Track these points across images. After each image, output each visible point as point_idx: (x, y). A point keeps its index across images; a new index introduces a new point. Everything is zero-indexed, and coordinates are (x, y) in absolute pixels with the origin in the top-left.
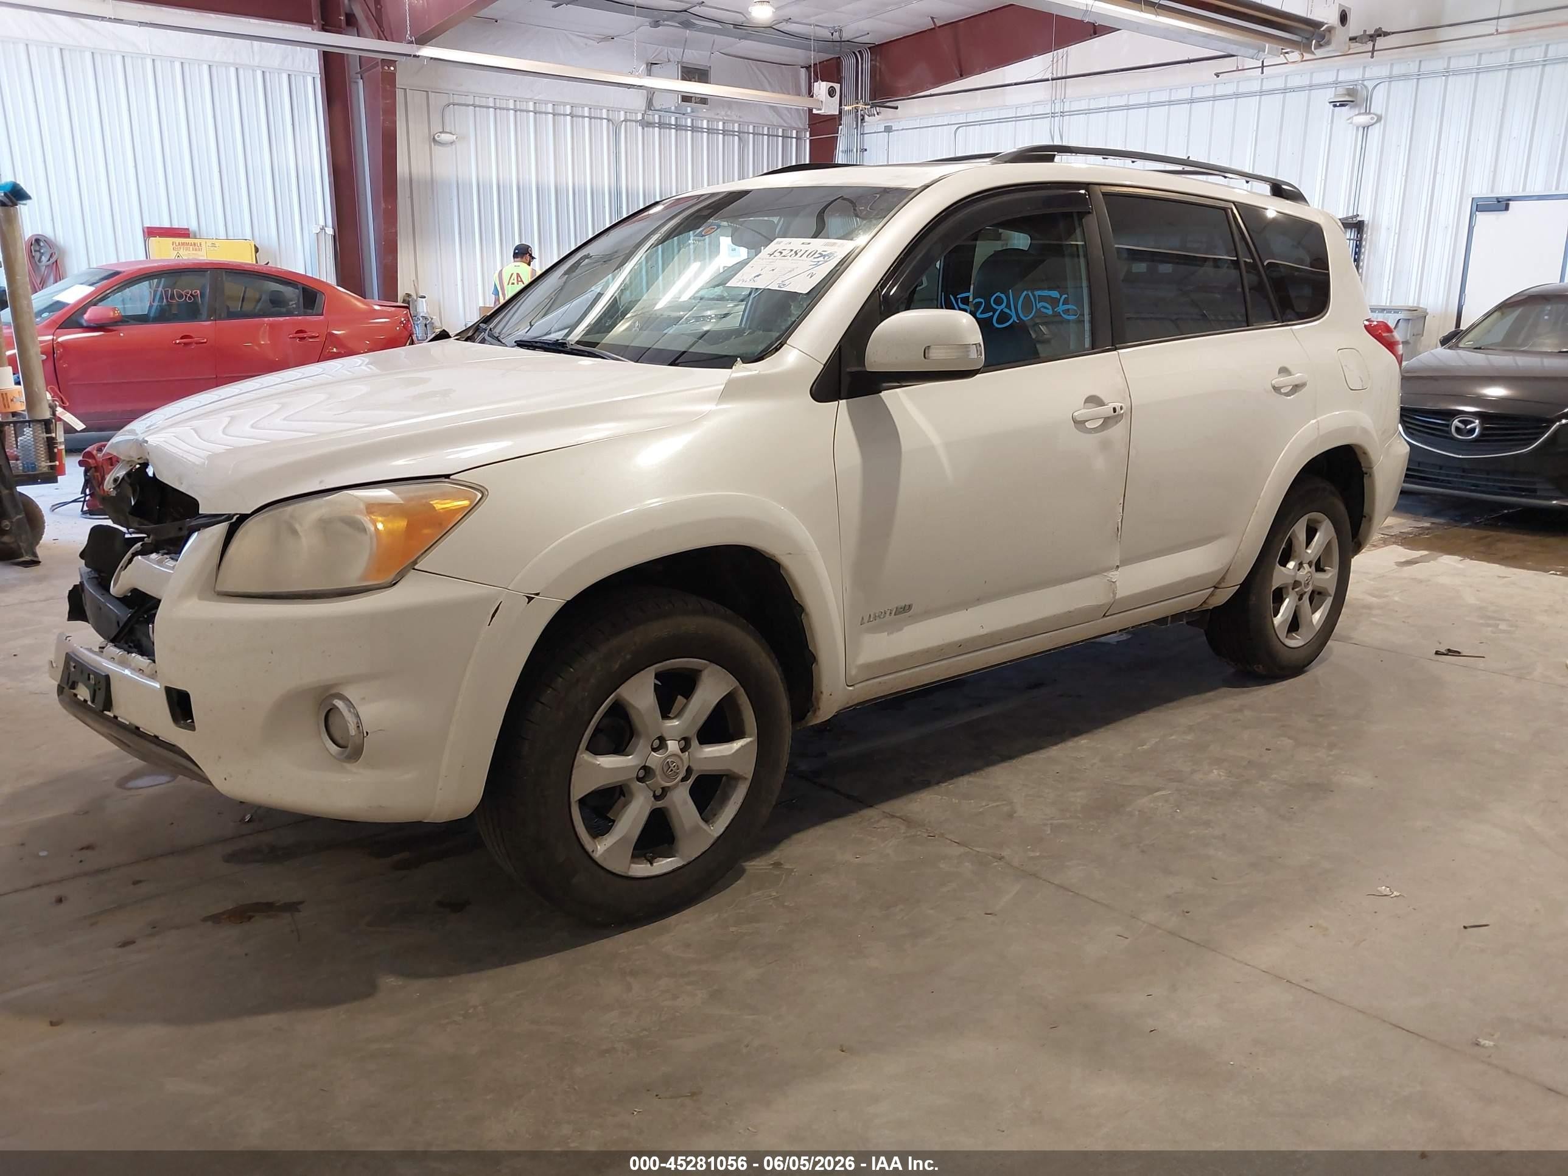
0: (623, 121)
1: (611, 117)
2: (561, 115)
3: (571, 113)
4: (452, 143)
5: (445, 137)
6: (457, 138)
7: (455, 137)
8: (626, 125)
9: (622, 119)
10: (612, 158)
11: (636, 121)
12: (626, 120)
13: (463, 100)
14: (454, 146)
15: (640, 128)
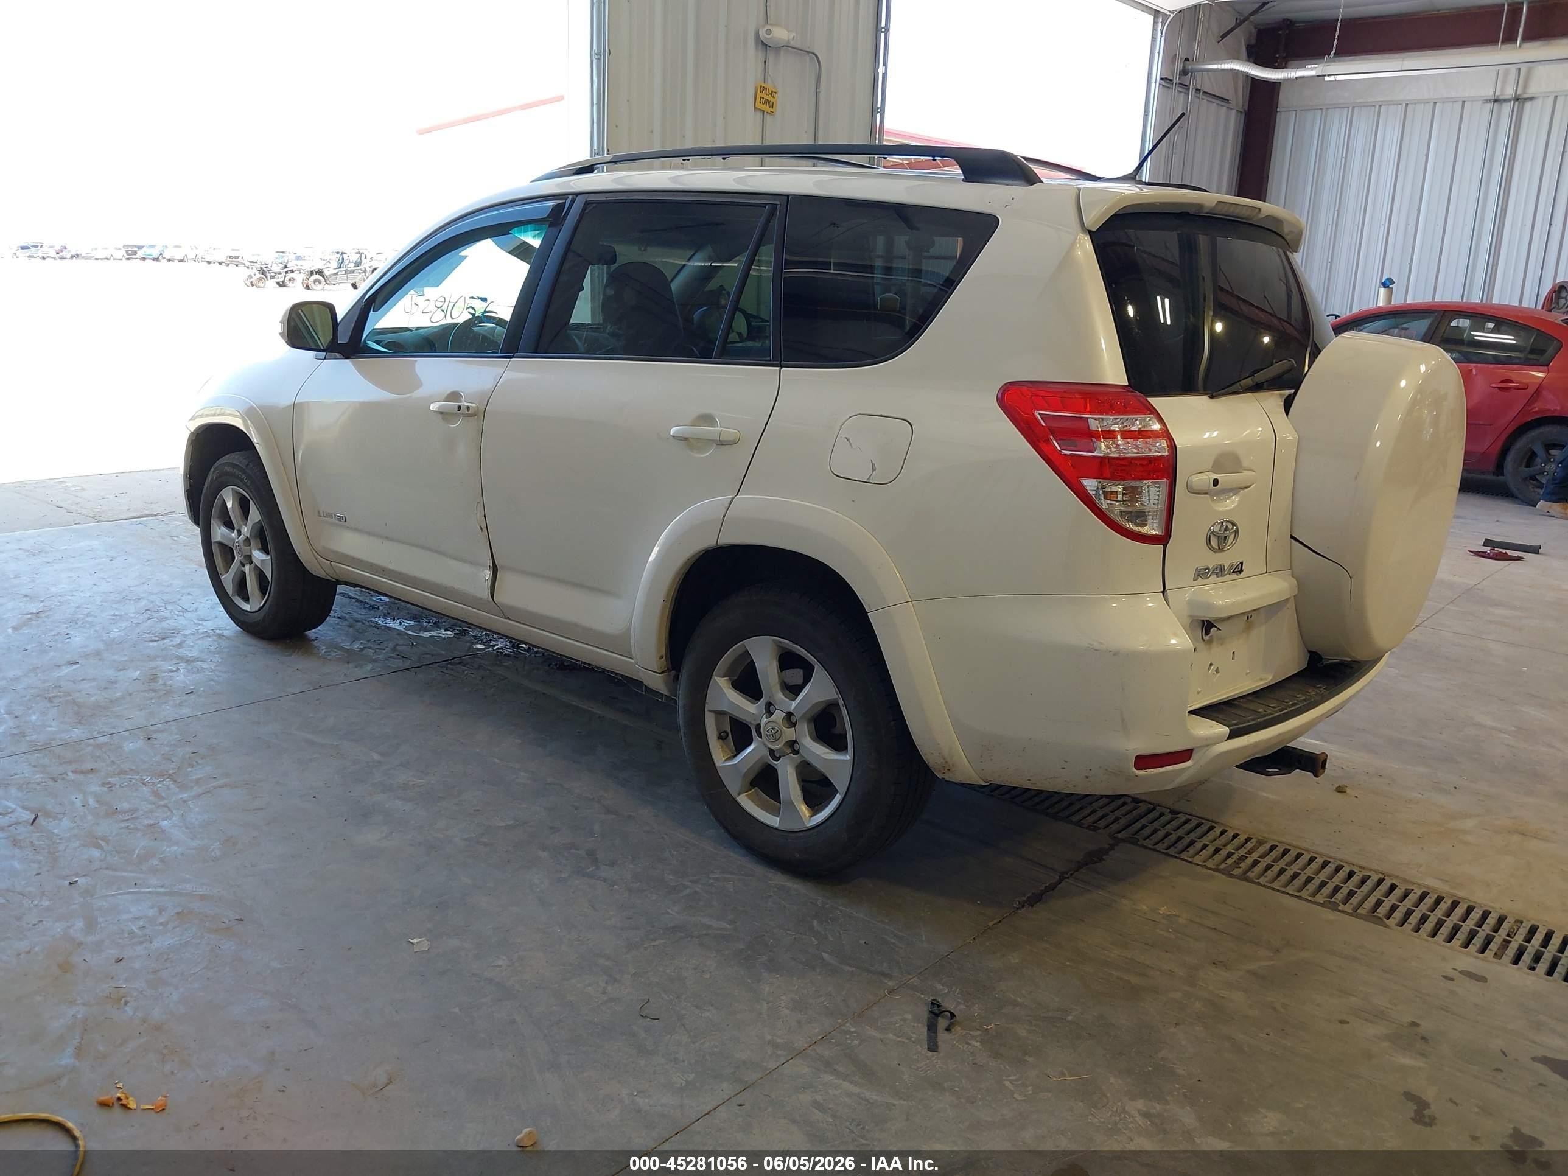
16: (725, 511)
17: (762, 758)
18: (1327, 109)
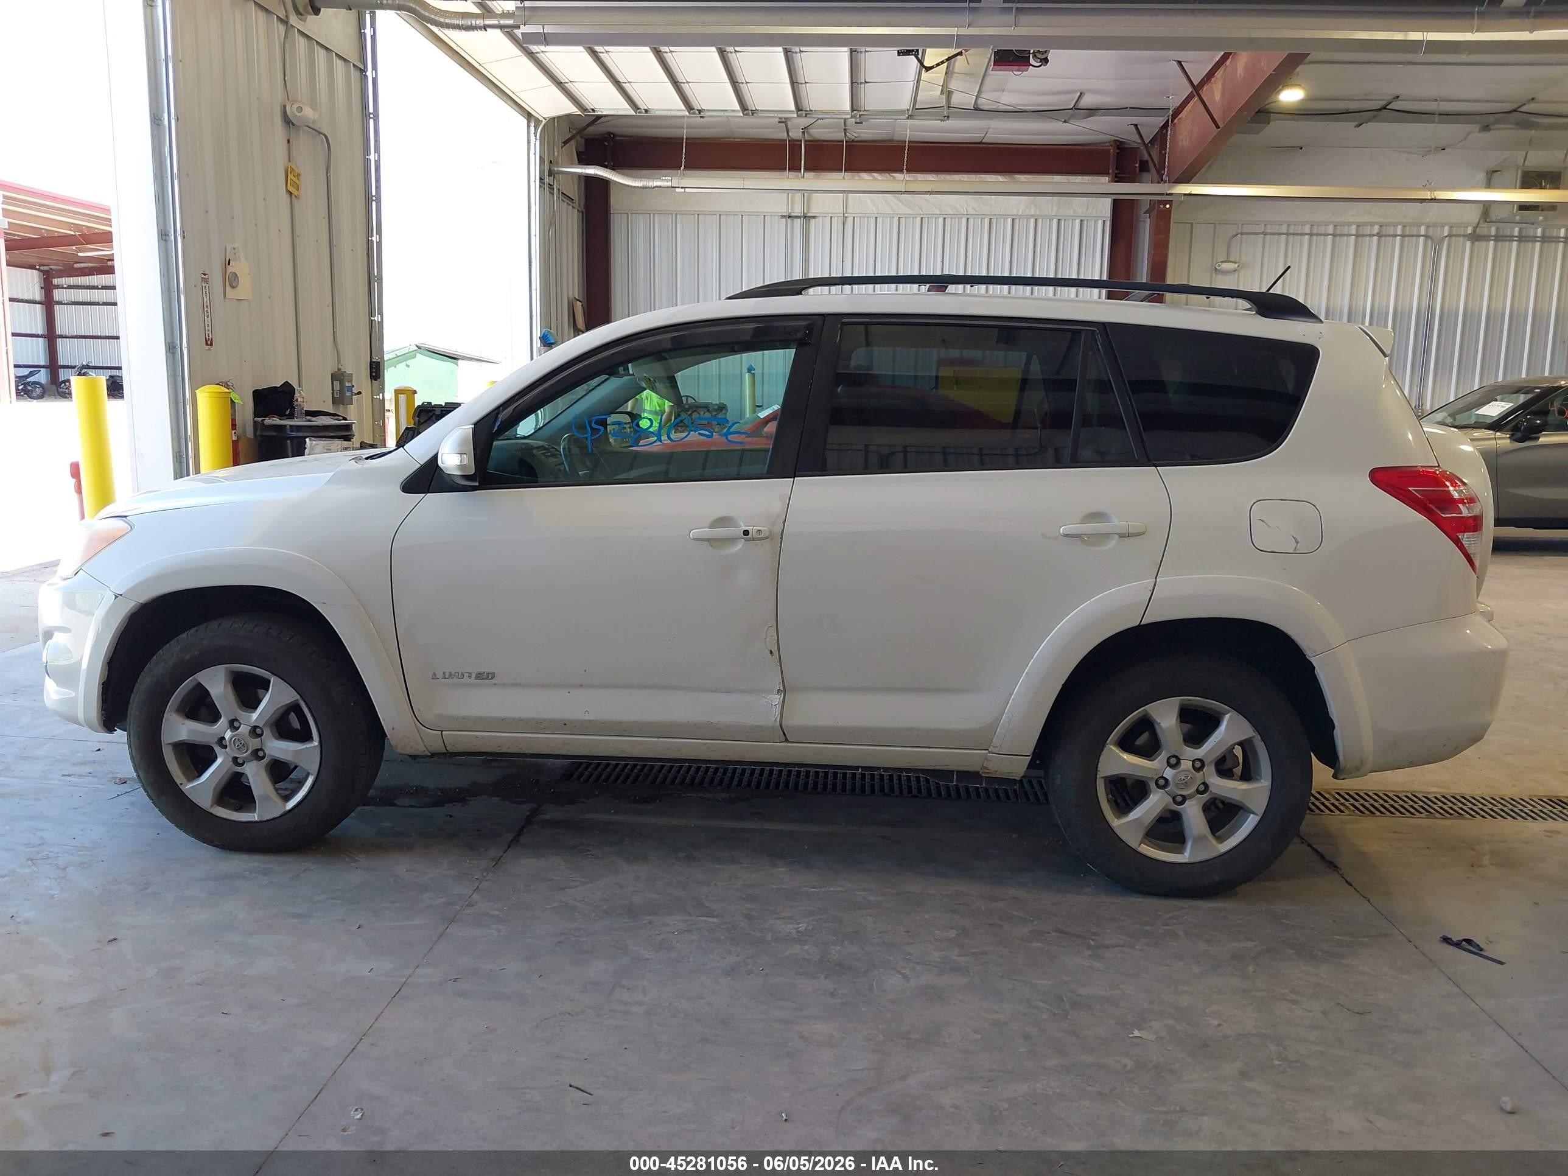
0: (1446, 236)
1: (1430, 233)
2: (1367, 235)
3: (1378, 233)
4: (1235, 271)
5: (1226, 266)
6: (1239, 266)
7: (1236, 265)
8: (1449, 241)
9: (1446, 234)
10: (1428, 275)
11: (1464, 236)
12: (1450, 236)
13: (1252, 229)
14: (1236, 275)
15: (1468, 244)
16: (1150, 593)
17: (1166, 805)
18: (632, 214)
